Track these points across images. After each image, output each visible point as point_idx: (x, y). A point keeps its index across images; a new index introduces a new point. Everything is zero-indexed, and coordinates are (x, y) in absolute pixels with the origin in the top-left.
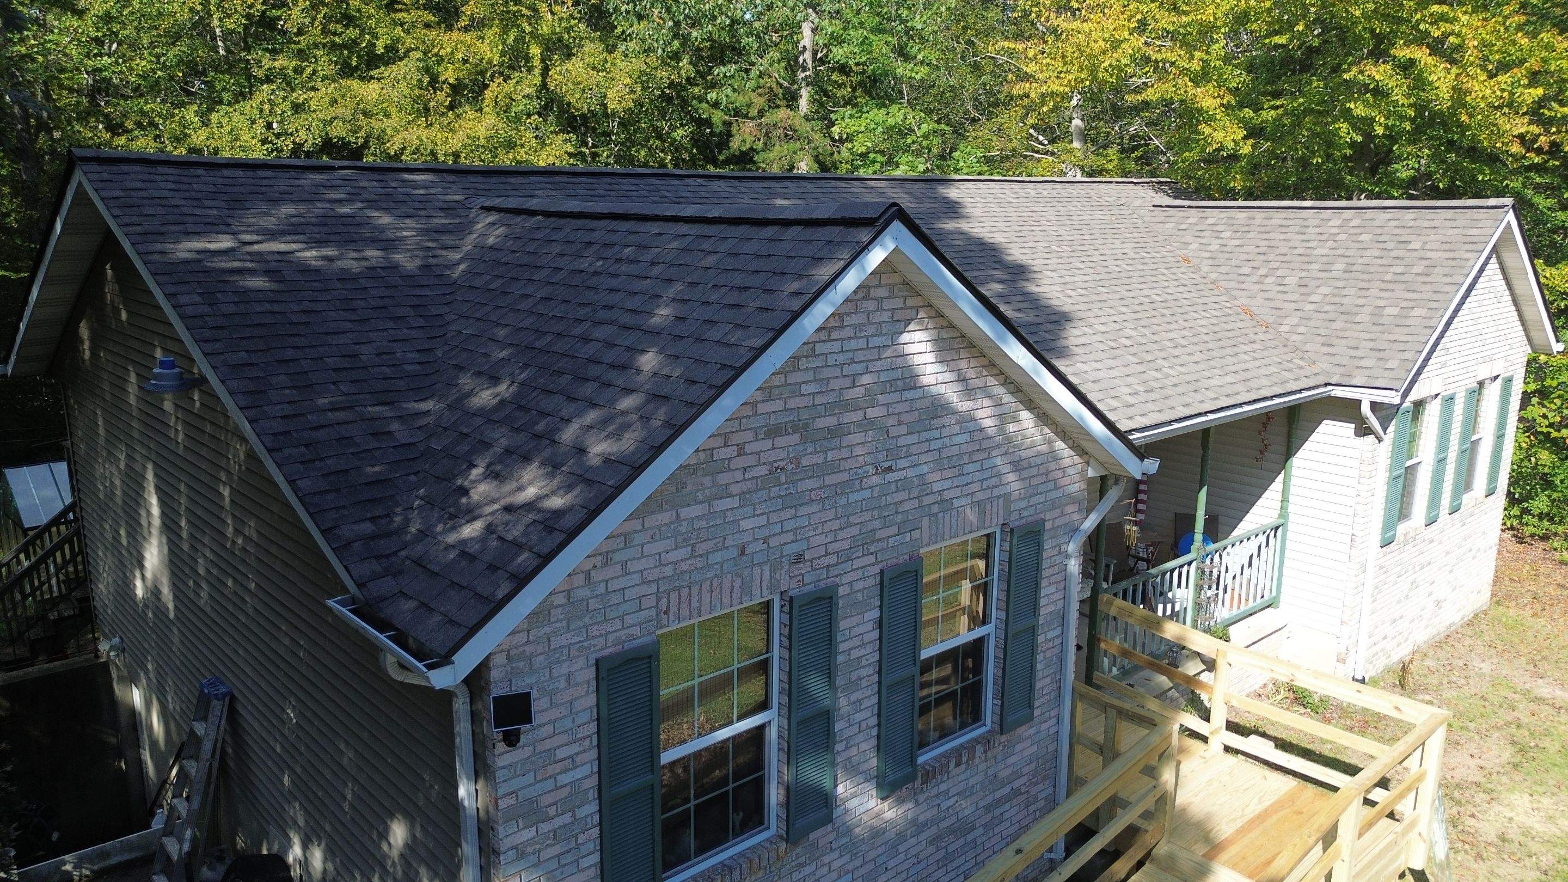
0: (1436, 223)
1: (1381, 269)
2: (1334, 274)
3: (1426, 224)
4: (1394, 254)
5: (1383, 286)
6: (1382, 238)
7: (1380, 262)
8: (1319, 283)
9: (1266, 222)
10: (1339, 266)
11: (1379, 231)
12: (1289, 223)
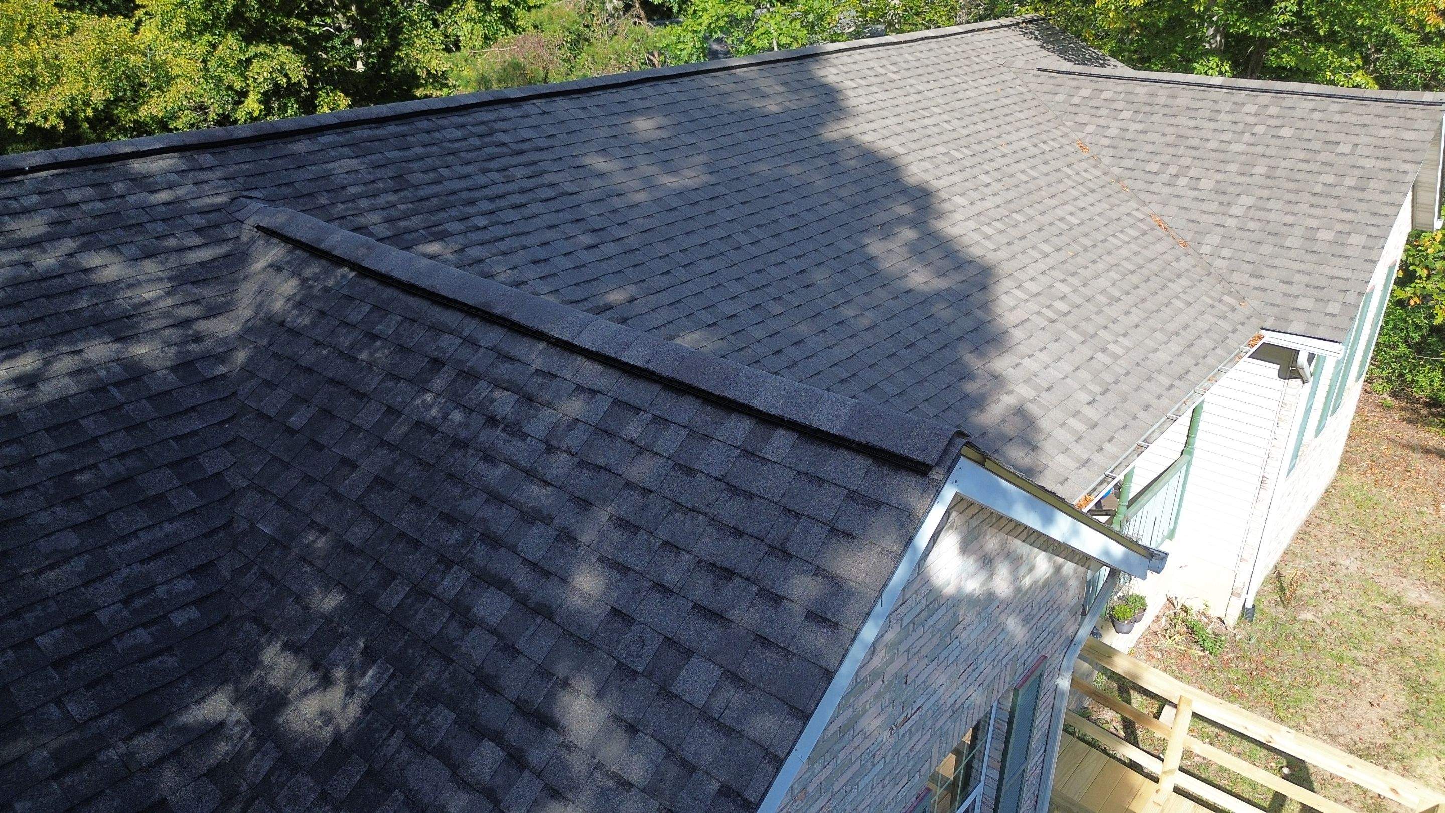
0: (1366, 120)
1: (1308, 177)
2: (1256, 179)
3: (1354, 120)
4: (1322, 157)
5: (1313, 200)
6: (1306, 135)
7: (1304, 166)
8: (1239, 189)
9: (1170, 102)
10: (1260, 169)
11: (1301, 124)
12: (1198, 105)
